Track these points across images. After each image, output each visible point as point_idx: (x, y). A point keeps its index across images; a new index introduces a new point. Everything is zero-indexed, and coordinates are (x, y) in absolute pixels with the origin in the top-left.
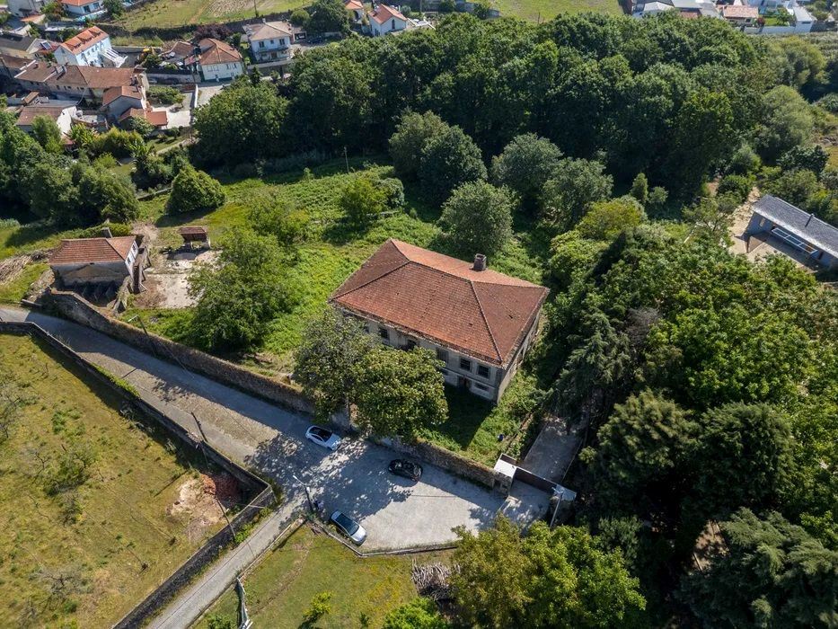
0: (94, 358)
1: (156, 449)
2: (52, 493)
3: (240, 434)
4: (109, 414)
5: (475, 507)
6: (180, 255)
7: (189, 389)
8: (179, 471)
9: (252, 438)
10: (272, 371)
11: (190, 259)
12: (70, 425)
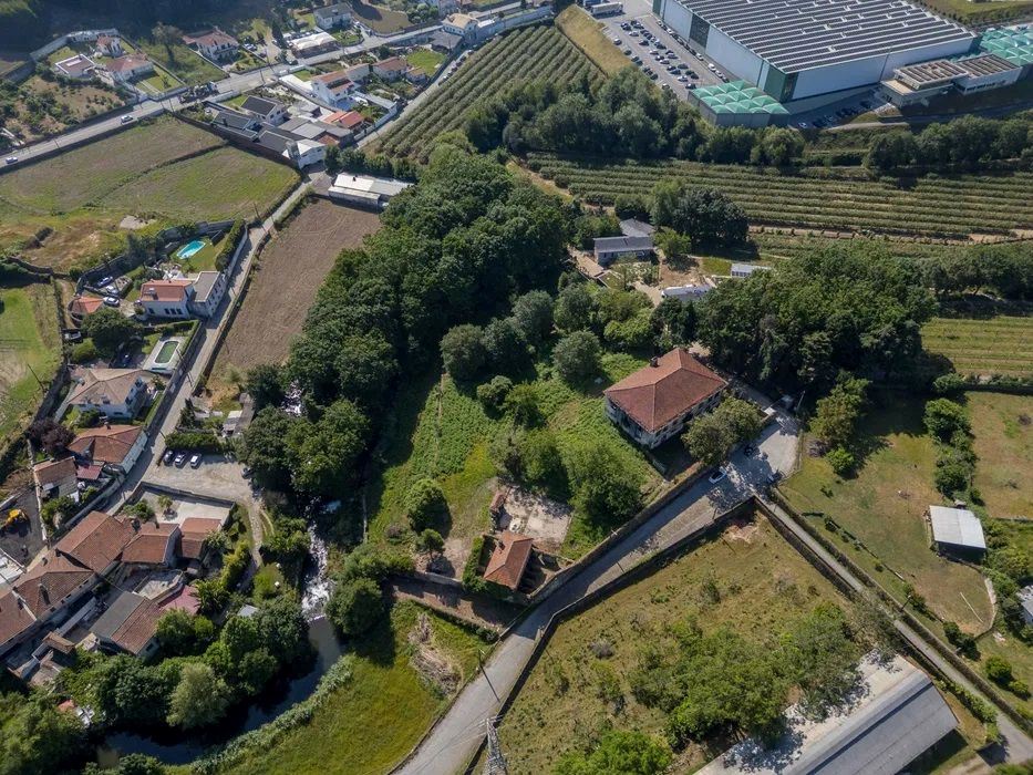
0: (593, 588)
1: (700, 551)
2: (717, 600)
3: (699, 513)
4: (661, 573)
5: (779, 432)
6: (503, 524)
7: (651, 534)
8: (720, 540)
9: (704, 508)
10: (657, 490)
11: (510, 518)
12: (664, 594)
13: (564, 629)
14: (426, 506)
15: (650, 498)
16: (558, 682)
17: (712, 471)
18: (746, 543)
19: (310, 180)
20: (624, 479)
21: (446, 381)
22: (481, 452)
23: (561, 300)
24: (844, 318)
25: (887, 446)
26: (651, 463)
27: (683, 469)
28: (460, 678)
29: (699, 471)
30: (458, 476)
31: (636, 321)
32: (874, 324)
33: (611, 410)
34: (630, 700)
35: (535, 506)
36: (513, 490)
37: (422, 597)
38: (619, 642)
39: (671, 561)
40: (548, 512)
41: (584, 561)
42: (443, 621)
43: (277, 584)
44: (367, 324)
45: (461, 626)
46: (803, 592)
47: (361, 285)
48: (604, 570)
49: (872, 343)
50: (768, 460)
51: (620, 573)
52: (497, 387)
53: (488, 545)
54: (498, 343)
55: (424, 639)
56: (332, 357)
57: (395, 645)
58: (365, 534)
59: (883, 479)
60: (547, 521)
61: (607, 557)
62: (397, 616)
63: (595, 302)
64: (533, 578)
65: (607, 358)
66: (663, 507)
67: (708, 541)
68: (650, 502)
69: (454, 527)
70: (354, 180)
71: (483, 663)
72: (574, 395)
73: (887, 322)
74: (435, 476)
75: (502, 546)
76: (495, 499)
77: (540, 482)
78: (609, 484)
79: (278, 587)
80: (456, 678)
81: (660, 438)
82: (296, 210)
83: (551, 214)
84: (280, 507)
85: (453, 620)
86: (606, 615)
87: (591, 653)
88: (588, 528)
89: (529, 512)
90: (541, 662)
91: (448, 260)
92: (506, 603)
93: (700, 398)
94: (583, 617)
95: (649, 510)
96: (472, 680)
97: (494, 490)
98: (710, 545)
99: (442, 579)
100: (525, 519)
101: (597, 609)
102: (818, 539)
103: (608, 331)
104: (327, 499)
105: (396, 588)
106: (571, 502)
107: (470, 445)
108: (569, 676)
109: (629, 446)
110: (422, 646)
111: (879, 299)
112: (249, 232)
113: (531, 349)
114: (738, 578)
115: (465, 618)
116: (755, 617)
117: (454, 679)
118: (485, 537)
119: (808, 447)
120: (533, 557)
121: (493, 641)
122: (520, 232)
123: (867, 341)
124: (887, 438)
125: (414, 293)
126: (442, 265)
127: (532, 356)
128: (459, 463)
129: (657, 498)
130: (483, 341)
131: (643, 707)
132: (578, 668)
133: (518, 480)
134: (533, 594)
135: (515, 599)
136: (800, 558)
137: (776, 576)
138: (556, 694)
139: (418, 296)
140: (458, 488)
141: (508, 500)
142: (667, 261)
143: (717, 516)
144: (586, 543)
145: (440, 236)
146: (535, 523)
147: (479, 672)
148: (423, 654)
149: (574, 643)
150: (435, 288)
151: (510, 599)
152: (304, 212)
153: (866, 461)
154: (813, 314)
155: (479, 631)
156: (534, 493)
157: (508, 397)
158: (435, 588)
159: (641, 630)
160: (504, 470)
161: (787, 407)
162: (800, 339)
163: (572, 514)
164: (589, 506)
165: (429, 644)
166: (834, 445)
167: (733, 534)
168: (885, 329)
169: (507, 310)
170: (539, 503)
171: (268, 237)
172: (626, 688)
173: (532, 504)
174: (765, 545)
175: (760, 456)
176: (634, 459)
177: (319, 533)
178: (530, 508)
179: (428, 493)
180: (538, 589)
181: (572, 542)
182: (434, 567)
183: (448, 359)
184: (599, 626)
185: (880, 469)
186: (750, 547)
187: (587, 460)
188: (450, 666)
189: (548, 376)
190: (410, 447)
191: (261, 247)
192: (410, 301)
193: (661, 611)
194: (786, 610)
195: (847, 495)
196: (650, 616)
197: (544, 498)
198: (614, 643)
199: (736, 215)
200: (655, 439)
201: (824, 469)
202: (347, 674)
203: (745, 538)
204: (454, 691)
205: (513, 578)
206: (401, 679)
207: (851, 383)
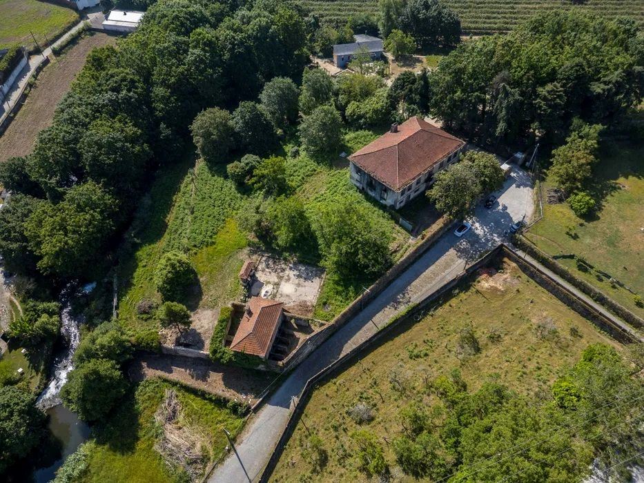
0: (348, 348)
1: (454, 301)
2: (478, 350)
3: (447, 265)
4: (416, 328)
5: (514, 185)
6: (254, 291)
7: (403, 290)
8: (473, 290)
9: (453, 260)
10: (405, 246)
11: (261, 285)
12: (423, 349)
13: (320, 394)
14: (171, 278)
15: (399, 255)
16: (315, 456)
17: (457, 225)
18: (500, 290)
19: (88, 18)
20: (373, 236)
21: (200, 164)
22: (232, 226)
23: (304, 87)
24: (577, 65)
25: (620, 188)
26: (397, 222)
27: (428, 226)
28: (209, 459)
29: (446, 225)
30: (210, 249)
31: (374, 99)
32: (603, 72)
33: (356, 176)
34: (397, 471)
35: (287, 272)
36: (264, 259)
37: (171, 372)
38: (380, 405)
39: (425, 315)
40: (299, 276)
41: (336, 322)
42: (192, 396)
43: (20, 370)
44: (114, 109)
45: (210, 400)
46: (565, 334)
47: (107, 74)
48: (359, 328)
49: (603, 90)
50: (508, 211)
51: (375, 331)
52: (247, 164)
53: (237, 313)
54: (246, 123)
55: (171, 418)
56: (76, 140)
57: (138, 426)
58: (114, 312)
59: (624, 218)
60: (299, 285)
61: (361, 315)
62: (142, 395)
63: (336, 87)
64: (286, 344)
65: (350, 136)
66: (412, 263)
67: (461, 291)
68: (399, 259)
69: (205, 298)
70: (125, 14)
71: (233, 440)
72: (321, 168)
73: (616, 69)
74: (187, 250)
75: (250, 313)
76: (245, 267)
77: (291, 249)
78: (358, 242)
79: (22, 374)
80: (204, 459)
81: (404, 198)
82: (74, 41)
83: (291, 17)
84: (28, 292)
85: (202, 395)
86: (364, 376)
87: (350, 419)
88: (340, 289)
89: (281, 278)
90: (296, 435)
91: (194, 53)
92: (259, 372)
93: (441, 157)
94: (340, 380)
95: (399, 266)
96: (222, 460)
97: (245, 258)
98: (463, 296)
99: (192, 352)
100: (277, 285)
101: (353, 370)
102: (571, 280)
103: (349, 111)
104: (84, 282)
105: (144, 364)
106: (322, 263)
107: (222, 220)
108: (328, 447)
109: (375, 209)
110: (168, 426)
111: (605, 48)
112: (29, 58)
113: (279, 132)
114: (496, 325)
115: (214, 391)
116: (520, 366)
117: (202, 461)
118: (234, 305)
119: (546, 195)
120: (285, 321)
121: (244, 415)
122: (264, 29)
123: (597, 88)
124: (617, 181)
125: (164, 83)
126: (190, 58)
127: (281, 138)
128: (211, 237)
129: (408, 254)
130: (231, 123)
131: (411, 478)
132: (337, 437)
133: (269, 248)
134: (285, 361)
135: (267, 367)
136: (555, 301)
137: (534, 321)
138: (314, 471)
139: (168, 87)
140: (209, 260)
141: (260, 267)
142: (397, 60)
143: (467, 267)
144: (339, 303)
145: (187, 33)
146: (287, 288)
147: (229, 451)
148: (168, 435)
149: (331, 410)
150: (183, 79)
151: (261, 367)
152: (82, 42)
153: (604, 203)
154: (545, 66)
155: (230, 404)
156: (285, 259)
157: (256, 172)
158: (183, 362)
159: (402, 390)
160: (256, 240)
161: (520, 162)
162: (534, 92)
163: (323, 276)
164: (339, 265)
165: (177, 423)
166: (569, 192)
167: (486, 283)
168: (615, 76)
169: (254, 96)
170: (291, 269)
171: (46, 62)
172: (390, 457)
173: (283, 270)
174: (518, 291)
175: (500, 207)
176: (381, 220)
177: (74, 315)
178: (281, 274)
179: (173, 266)
180: (291, 355)
181: (325, 304)
182: (182, 340)
183: (198, 141)
184: (358, 388)
185: (619, 210)
186: (504, 293)
187: (334, 219)
188: (198, 445)
189: (296, 154)
190: (165, 226)
191: (39, 69)
192: (159, 91)
193: (422, 367)
194: (550, 355)
195: (593, 236)
196: (410, 373)
197: (295, 264)
198: (375, 405)
199: (451, 18)
200: (400, 198)
201: (564, 214)
202: (82, 467)
203: (498, 286)
204: (202, 475)
205: (262, 346)
206: (143, 466)
207: (586, 129)
